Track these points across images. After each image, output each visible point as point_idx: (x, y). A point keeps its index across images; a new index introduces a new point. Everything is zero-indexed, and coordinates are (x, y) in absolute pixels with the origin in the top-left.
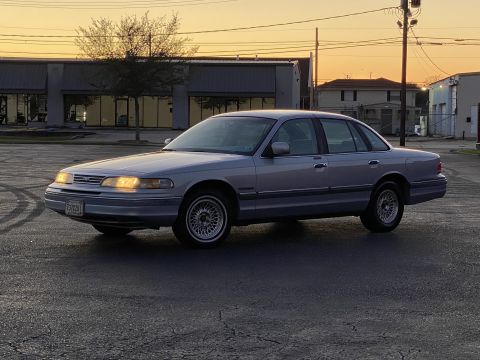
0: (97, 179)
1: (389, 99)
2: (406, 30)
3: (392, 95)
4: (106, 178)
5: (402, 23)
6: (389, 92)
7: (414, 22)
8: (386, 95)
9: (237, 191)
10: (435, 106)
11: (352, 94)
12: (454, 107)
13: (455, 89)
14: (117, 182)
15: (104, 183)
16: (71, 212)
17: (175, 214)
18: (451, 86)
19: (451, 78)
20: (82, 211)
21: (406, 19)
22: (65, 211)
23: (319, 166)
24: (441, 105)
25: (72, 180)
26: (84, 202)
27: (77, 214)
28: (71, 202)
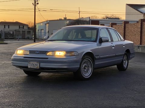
0: (45, 52)
1: (19, 28)
2: (35, 6)
3: (20, 27)
4: (48, 52)
5: (34, 4)
7: (38, 4)
8: (19, 27)
10: (38, 30)
12: (47, 30)
13: (48, 25)
14: (55, 53)
15: (48, 54)
16: (32, 67)
17: (79, 66)
18: (46, 24)
19: (47, 21)
20: (38, 66)
21: (35, 2)
22: (28, 67)
23: (113, 46)
24: (41, 30)
25: (28, 53)
26: (40, 62)
27: (36, 67)
28: (32, 63)
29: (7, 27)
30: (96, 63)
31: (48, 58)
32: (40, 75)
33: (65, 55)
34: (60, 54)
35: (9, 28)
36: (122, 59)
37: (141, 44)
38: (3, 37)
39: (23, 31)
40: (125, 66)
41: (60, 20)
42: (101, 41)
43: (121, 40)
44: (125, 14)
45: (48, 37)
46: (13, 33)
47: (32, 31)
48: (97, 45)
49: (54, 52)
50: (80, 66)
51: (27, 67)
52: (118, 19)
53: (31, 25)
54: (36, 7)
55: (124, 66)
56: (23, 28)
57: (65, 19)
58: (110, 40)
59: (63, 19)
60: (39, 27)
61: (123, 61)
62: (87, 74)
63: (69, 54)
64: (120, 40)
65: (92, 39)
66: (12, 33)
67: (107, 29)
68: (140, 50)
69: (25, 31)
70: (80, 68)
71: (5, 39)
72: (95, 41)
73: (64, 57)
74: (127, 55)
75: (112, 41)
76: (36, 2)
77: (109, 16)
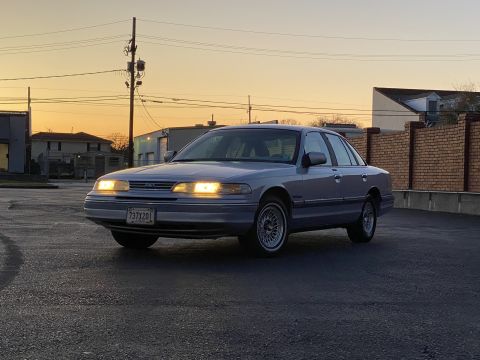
1: (88, 150)
2: (133, 89)
3: (91, 146)
4: (177, 183)
5: (130, 83)
6: (88, 144)
7: (139, 83)
8: (86, 146)
9: (292, 199)
10: (140, 155)
11: (57, 145)
12: (163, 155)
13: (165, 140)
14: (193, 188)
15: (177, 189)
16: (136, 221)
17: (252, 221)
18: (160, 139)
19: (163, 131)
20: (153, 219)
21: (133, 80)
22: (125, 221)
23: (338, 178)
24: (148, 154)
25: (127, 188)
26: (156, 209)
27: (145, 222)
28: (135, 210)
29: (54, 147)
30: (294, 217)
31: (176, 199)
32: (154, 246)
33: (219, 192)
34: (207, 189)
35: (60, 149)
36: (360, 211)
37: (411, 187)
38: (45, 171)
39: (97, 158)
40: (368, 231)
41: (199, 127)
42: (308, 163)
43: (358, 164)
44: (371, 112)
45: (175, 153)
46: (72, 161)
47: (121, 158)
48: (298, 172)
49: (191, 185)
50: (256, 219)
51: (123, 223)
52: (354, 126)
53: (120, 143)
54: (135, 93)
55: (366, 230)
56: (99, 149)
57: (212, 124)
58: (329, 163)
59: (206, 124)
60: (143, 146)
61: (361, 218)
62: (273, 242)
63: (227, 190)
64: (354, 163)
65: (285, 158)
66: (68, 162)
67: (322, 134)
68: (408, 204)
69: (103, 158)
70: (255, 224)
71: (51, 177)
72: (294, 162)
73: (216, 197)
74: (372, 204)
75: (335, 163)
76: (137, 80)
77: (330, 119)
